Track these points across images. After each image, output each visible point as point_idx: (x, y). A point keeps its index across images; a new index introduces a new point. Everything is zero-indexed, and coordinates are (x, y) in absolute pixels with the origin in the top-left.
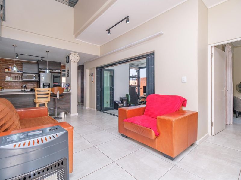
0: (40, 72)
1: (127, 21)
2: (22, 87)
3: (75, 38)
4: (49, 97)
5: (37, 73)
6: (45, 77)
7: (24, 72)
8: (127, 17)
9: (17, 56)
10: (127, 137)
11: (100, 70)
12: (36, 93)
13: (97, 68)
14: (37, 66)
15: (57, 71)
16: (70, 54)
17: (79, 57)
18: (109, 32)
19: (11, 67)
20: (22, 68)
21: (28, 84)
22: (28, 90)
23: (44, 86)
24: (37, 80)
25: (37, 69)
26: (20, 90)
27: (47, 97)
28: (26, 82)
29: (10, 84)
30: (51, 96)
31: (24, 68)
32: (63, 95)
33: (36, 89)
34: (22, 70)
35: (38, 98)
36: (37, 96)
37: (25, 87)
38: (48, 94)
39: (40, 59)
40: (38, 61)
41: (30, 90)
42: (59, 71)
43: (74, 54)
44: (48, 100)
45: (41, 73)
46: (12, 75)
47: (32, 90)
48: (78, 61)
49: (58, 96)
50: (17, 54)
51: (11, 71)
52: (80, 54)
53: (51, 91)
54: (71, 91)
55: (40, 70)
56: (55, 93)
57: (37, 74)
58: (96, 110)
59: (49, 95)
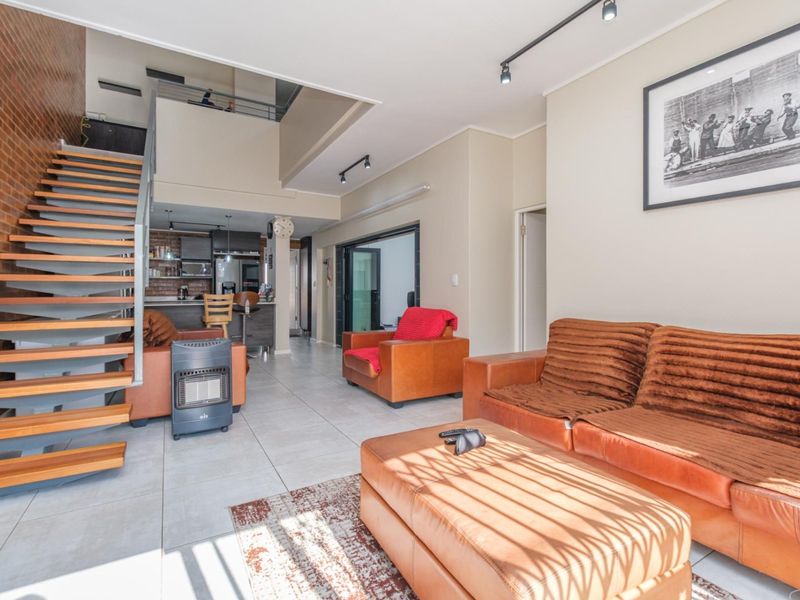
0: (216, 256)
1: (367, 164)
2: (179, 290)
3: (283, 186)
4: (230, 313)
5: (209, 258)
6: (226, 269)
7: (183, 257)
8: (367, 157)
9: (171, 226)
10: (354, 385)
11: (346, 251)
12: (207, 303)
13: (338, 247)
14: (209, 244)
15: (252, 254)
16: (274, 220)
17: (292, 226)
18: (343, 179)
19: (158, 247)
20: (180, 248)
21: (192, 285)
22: (191, 298)
23: (224, 288)
24: (210, 276)
25: (209, 251)
26: (175, 298)
27: (226, 313)
28: (188, 280)
29: (156, 285)
30: (233, 310)
31: (183, 250)
32: (258, 309)
33: (207, 296)
34: (180, 252)
35: (211, 313)
36: (208, 310)
37: (185, 291)
38: (227, 306)
39: (215, 228)
40: (211, 232)
41: (196, 298)
42: (256, 254)
43: (282, 219)
44: (229, 318)
45: (218, 260)
46: (160, 265)
47: (200, 297)
48: (290, 234)
49: (247, 310)
50: (171, 223)
51: (158, 258)
52: (294, 220)
53: (235, 299)
54: (276, 301)
55: (215, 253)
56: (241, 304)
57: (209, 261)
58: (335, 345)
59: (230, 309)
